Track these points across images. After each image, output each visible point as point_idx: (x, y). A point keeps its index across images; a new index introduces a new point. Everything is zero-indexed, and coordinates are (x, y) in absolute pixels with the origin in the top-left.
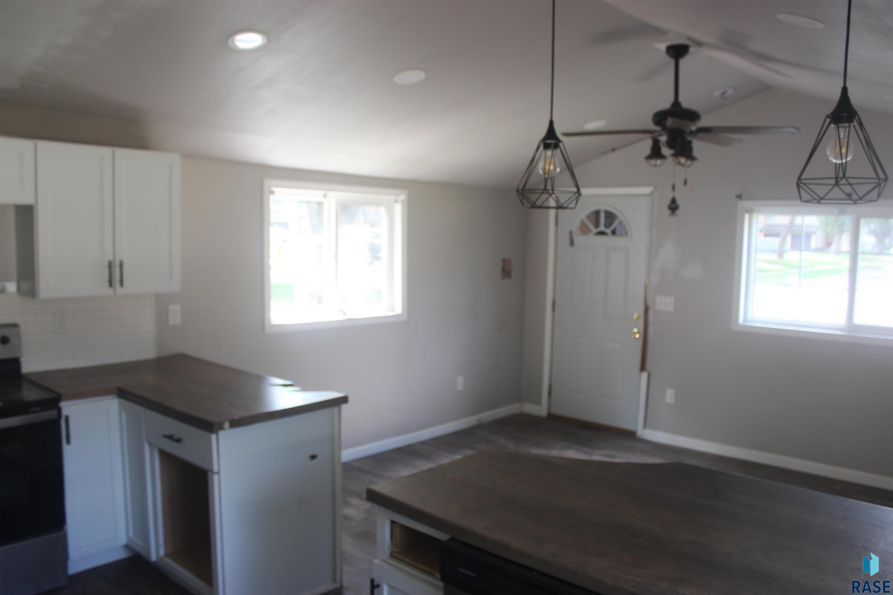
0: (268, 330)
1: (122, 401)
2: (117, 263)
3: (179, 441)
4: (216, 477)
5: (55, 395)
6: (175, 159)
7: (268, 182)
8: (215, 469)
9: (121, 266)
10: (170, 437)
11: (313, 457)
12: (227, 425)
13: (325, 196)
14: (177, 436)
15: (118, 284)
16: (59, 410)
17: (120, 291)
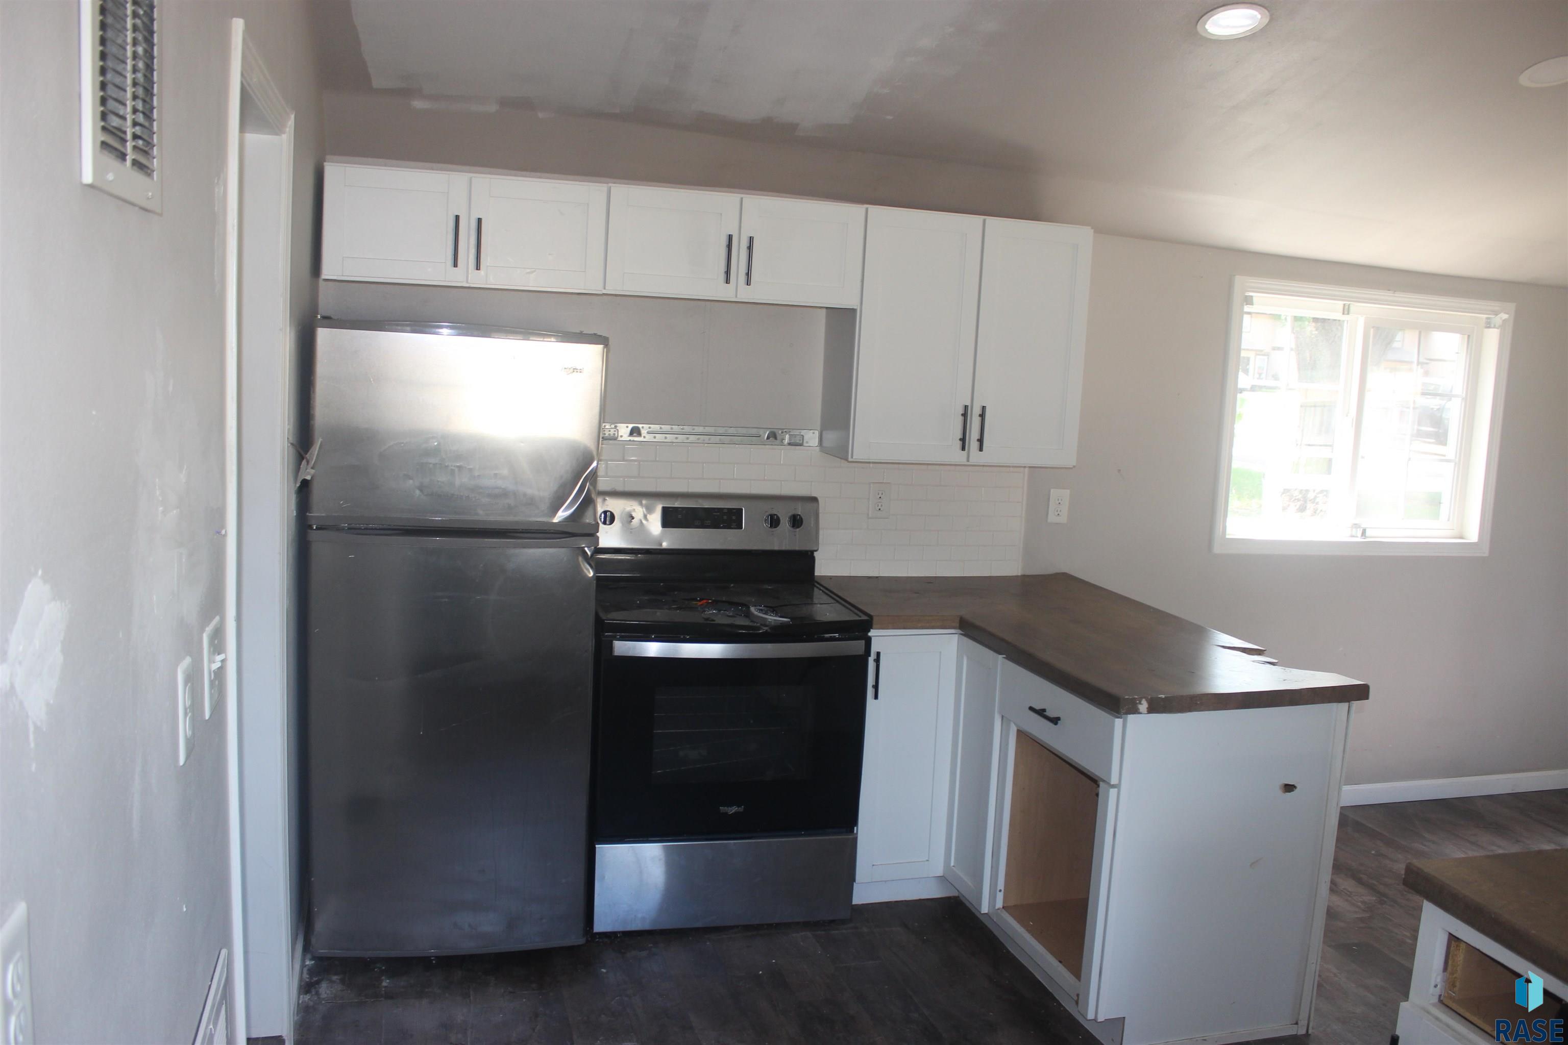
0: (1217, 549)
1: (965, 639)
2: (977, 411)
3: (1055, 721)
4: (1113, 792)
5: (864, 618)
6: (1083, 236)
7: (1240, 281)
8: (1114, 780)
9: (982, 416)
10: (1041, 713)
11: (1289, 788)
12: (1143, 706)
13: (1346, 311)
14: (1051, 713)
15: (974, 444)
16: (868, 641)
17: (976, 456)
